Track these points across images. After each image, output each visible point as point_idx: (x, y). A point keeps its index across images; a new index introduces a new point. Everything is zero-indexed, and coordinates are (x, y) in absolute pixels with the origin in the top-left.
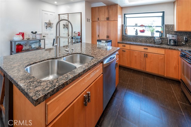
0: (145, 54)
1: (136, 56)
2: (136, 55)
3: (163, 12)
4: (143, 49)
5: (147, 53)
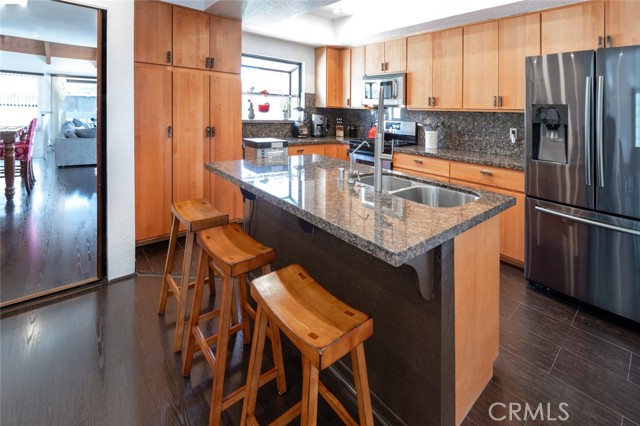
3: (300, 64)
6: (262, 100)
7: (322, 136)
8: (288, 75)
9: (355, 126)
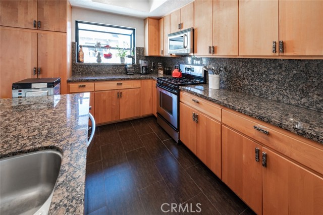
0: (118, 93)
1: (104, 101)
2: (105, 98)
3: (134, 30)
4: (116, 85)
5: (121, 91)
6: (107, 52)
7: (146, 74)
8: (130, 37)
9: (169, 68)
